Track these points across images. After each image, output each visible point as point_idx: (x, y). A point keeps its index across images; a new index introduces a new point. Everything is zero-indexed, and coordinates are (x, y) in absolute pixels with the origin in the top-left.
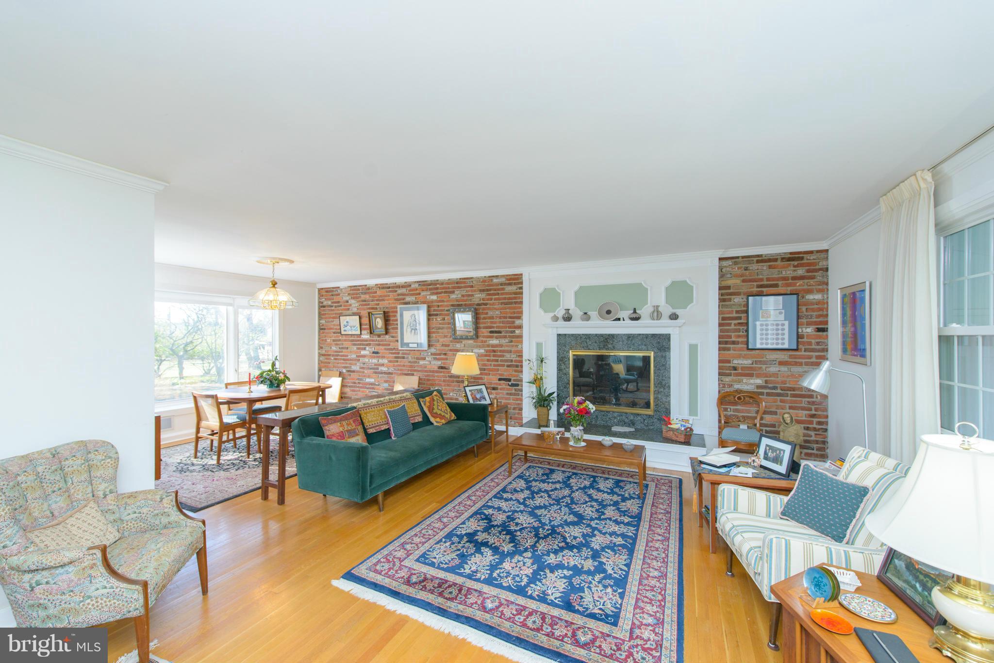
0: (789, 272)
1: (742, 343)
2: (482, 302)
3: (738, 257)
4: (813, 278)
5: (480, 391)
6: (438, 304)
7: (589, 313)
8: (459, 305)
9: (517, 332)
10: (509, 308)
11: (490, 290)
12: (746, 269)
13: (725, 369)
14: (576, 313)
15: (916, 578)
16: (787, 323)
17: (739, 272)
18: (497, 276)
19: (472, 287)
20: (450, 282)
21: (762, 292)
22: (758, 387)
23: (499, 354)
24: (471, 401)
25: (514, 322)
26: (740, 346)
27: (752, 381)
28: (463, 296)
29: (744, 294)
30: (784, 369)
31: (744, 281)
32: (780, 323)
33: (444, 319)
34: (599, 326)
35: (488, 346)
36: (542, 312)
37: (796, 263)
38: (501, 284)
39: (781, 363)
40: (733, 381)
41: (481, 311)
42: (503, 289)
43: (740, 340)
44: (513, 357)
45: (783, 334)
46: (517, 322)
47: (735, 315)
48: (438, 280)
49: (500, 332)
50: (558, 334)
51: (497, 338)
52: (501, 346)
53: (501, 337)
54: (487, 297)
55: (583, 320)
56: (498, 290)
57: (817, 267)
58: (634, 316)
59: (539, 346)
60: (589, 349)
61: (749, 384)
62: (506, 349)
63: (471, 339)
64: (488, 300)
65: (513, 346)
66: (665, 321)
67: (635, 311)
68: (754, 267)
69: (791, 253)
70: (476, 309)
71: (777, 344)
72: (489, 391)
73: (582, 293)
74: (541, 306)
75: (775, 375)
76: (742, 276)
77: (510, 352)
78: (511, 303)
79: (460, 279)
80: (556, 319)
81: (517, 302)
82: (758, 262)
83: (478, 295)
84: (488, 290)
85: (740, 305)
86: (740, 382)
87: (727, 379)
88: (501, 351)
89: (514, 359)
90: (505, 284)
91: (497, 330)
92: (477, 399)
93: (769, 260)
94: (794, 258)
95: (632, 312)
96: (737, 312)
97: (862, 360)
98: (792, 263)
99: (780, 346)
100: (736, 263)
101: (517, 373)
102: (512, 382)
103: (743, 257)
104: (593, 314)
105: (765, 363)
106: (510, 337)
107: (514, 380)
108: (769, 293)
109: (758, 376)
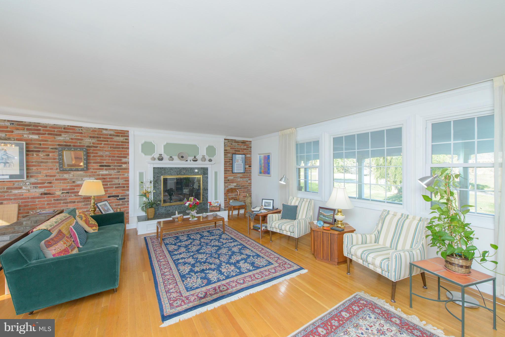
0: (242, 147)
1: (230, 171)
2: (92, 145)
3: (229, 140)
4: (248, 150)
5: (105, 205)
6: (39, 142)
7: (173, 157)
8: (66, 145)
9: (124, 166)
10: (117, 151)
11: (100, 138)
12: (232, 144)
13: (226, 181)
14: (165, 157)
15: (326, 217)
16: (242, 164)
17: (230, 145)
18: (106, 129)
19: (81, 133)
20: (54, 127)
21: (236, 153)
22: (235, 186)
23: (108, 180)
24: (104, 213)
25: (121, 160)
26: (230, 172)
27: (233, 184)
28: (72, 139)
29: (231, 153)
30: (241, 179)
31: (231, 148)
32: (241, 164)
33: (48, 155)
34: (177, 163)
35: (99, 175)
36: (143, 155)
37: (244, 144)
38: (110, 135)
39: (241, 178)
40: (228, 185)
41: (91, 151)
42: (112, 138)
43: (230, 170)
44: (121, 181)
45: (241, 168)
46: (124, 160)
47: (228, 161)
48: (39, 123)
49: (109, 166)
50: (154, 168)
51: (106, 170)
52: (111, 175)
53: (110, 169)
54: (98, 142)
55: (170, 160)
56: (108, 138)
57: (249, 146)
58: (195, 159)
59: (141, 174)
60: (172, 175)
61: (233, 185)
62: (114, 176)
63: (81, 170)
64: (98, 144)
65: (120, 175)
66: (207, 162)
67: (195, 157)
68: (234, 144)
69: (243, 141)
70: (87, 150)
71: (240, 171)
72: (110, 204)
73: (168, 147)
74: (142, 152)
75: (239, 182)
76: (230, 146)
77: (118, 178)
78: (119, 148)
79: (68, 126)
80: (154, 159)
81: (124, 148)
82: (235, 142)
83: (88, 140)
84: (98, 137)
85: (230, 157)
86: (230, 185)
87: (226, 184)
88: (109, 178)
89: (121, 183)
90: (114, 135)
91: (107, 164)
92: (106, 211)
93: (238, 142)
94: (244, 142)
95: (194, 157)
96: (229, 159)
97: (268, 175)
98: (243, 144)
99: (241, 172)
100: (228, 142)
101: (124, 191)
102: (120, 197)
103: (231, 140)
104: (175, 158)
105: (237, 178)
106: (118, 169)
107: (121, 196)
108: (238, 153)
109: (235, 182)
